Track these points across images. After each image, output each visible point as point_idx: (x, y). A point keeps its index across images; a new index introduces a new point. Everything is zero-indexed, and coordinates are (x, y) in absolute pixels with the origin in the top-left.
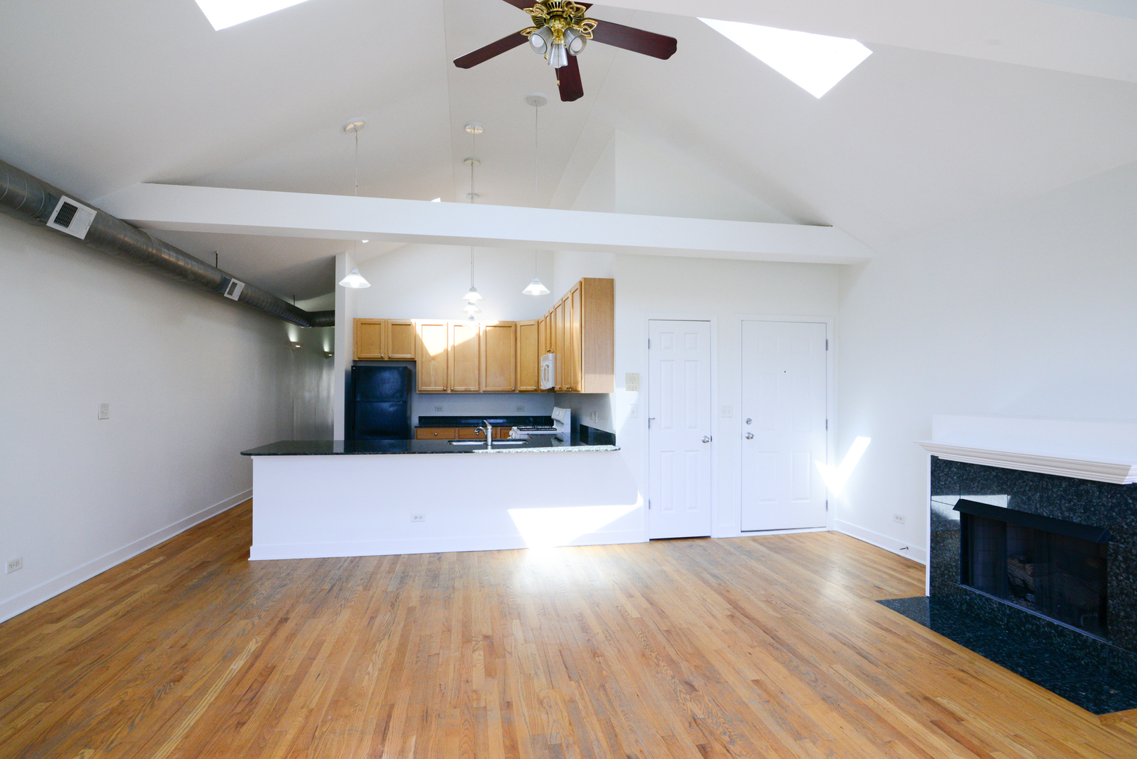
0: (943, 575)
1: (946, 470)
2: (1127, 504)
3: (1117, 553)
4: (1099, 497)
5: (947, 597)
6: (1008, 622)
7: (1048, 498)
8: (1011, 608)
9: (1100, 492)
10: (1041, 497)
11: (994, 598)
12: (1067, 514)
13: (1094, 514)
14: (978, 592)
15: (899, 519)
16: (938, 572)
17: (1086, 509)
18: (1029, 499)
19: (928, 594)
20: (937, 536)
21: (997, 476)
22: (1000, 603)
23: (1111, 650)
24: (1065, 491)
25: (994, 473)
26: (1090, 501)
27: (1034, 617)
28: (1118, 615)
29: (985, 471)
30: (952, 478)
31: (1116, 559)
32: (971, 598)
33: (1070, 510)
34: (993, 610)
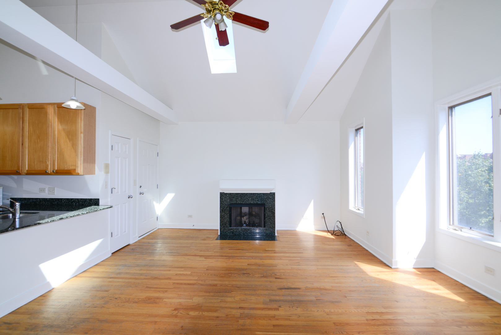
0: (224, 227)
1: (225, 196)
2: (269, 197)
3: (267, 208)
4: (264, 197)
5: (226, 232)
6: (243, 232)
7: (253, 199)
8: (244, 229)
9: (264, 195)
10: (251, 199)
11: (240, 228)
12: (257, 202)
13: (263, 201)
14: (235, 228)
15: (190, 216)
16: (223, 226)
17: (261, 200)
18: (248, 200)
19: (219, 234)
20: (222, 216)
21: (240, 196)
22: (241, 229)
23: (266, 229)
24: (257, 196)
25: (239, 195)
26: (262, 198)
27: (250, 229)
28: (267, 221)
29: (237, 195)
30: (227, 198)
31: (267, 209)
32: (233, 230)
33: (258, 201)
34: (239, 231)
